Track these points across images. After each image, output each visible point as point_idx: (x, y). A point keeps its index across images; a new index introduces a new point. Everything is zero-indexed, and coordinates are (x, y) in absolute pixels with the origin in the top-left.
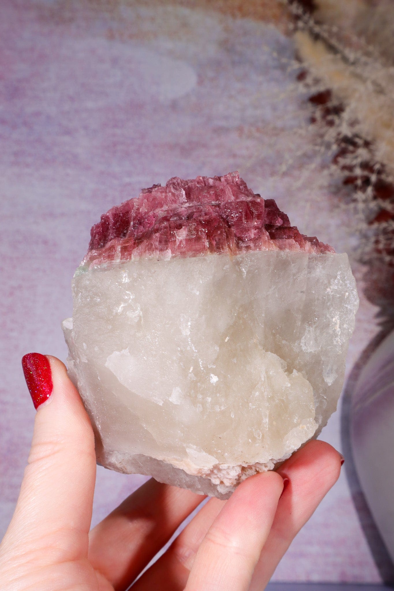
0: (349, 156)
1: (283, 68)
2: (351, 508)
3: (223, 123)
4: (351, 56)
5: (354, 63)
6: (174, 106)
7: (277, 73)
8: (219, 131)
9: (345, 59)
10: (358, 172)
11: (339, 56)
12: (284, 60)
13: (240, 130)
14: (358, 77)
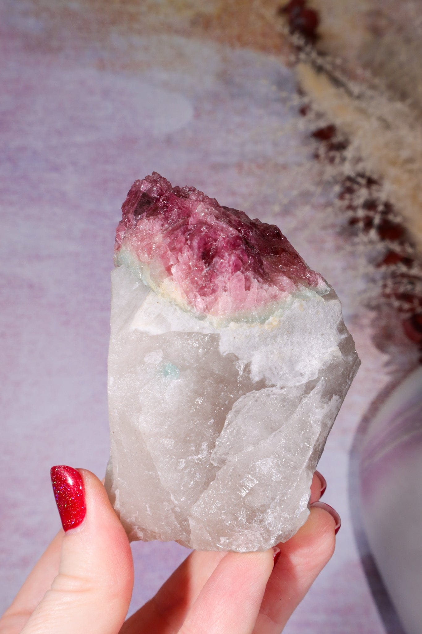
1: (283, 101)
2: (360, 573)
3: (221, 159)
4: (356, 89)
5: (359, 97)
6: (169, 140)
7: (278, 107)
8: (216, 167)
9: (349, 93)
10: (361, 212)
11: (343, 90)
12: (284, 94)
13: (239, 166)
14: (363, 112)
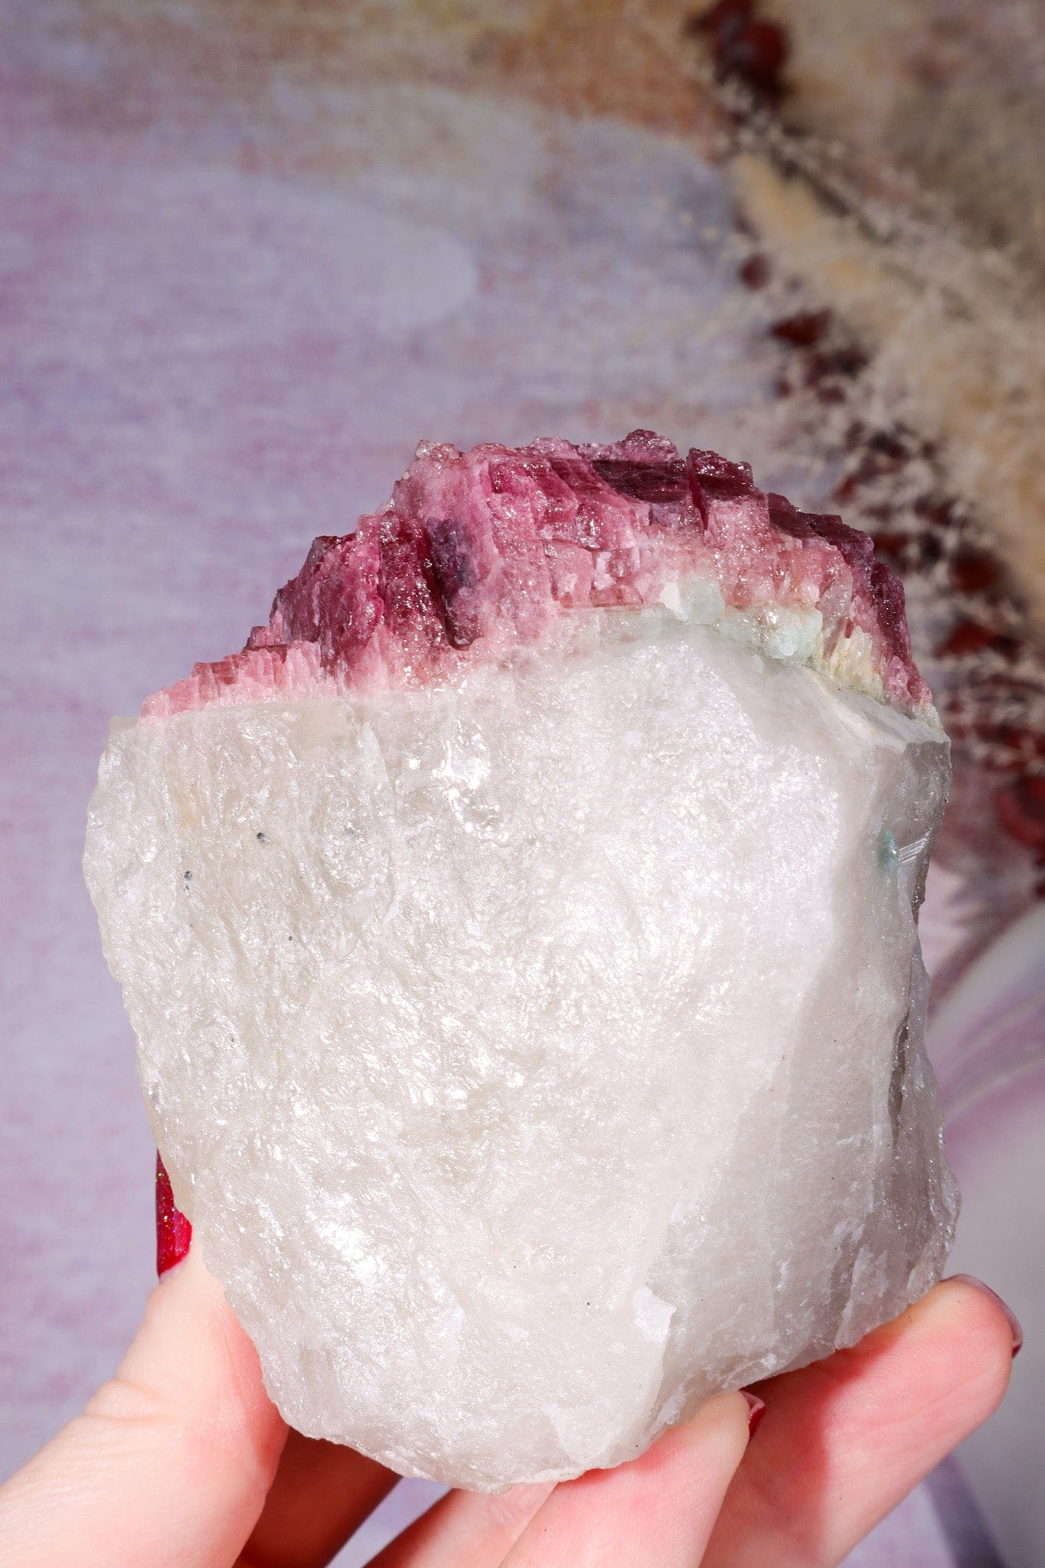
0: (886, 481)
1: (705, 251)
3: (547, 394)
4: (882, 219)
5: (888, 240)
6: (417, 348)
7: (688, 263)
8: (534, 414)
9: (866, 230)
10: (909, 523)
11: (850, 224)
12: (710, 233)
13: (591, 410)
14: (902, 275)
